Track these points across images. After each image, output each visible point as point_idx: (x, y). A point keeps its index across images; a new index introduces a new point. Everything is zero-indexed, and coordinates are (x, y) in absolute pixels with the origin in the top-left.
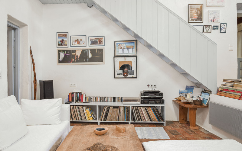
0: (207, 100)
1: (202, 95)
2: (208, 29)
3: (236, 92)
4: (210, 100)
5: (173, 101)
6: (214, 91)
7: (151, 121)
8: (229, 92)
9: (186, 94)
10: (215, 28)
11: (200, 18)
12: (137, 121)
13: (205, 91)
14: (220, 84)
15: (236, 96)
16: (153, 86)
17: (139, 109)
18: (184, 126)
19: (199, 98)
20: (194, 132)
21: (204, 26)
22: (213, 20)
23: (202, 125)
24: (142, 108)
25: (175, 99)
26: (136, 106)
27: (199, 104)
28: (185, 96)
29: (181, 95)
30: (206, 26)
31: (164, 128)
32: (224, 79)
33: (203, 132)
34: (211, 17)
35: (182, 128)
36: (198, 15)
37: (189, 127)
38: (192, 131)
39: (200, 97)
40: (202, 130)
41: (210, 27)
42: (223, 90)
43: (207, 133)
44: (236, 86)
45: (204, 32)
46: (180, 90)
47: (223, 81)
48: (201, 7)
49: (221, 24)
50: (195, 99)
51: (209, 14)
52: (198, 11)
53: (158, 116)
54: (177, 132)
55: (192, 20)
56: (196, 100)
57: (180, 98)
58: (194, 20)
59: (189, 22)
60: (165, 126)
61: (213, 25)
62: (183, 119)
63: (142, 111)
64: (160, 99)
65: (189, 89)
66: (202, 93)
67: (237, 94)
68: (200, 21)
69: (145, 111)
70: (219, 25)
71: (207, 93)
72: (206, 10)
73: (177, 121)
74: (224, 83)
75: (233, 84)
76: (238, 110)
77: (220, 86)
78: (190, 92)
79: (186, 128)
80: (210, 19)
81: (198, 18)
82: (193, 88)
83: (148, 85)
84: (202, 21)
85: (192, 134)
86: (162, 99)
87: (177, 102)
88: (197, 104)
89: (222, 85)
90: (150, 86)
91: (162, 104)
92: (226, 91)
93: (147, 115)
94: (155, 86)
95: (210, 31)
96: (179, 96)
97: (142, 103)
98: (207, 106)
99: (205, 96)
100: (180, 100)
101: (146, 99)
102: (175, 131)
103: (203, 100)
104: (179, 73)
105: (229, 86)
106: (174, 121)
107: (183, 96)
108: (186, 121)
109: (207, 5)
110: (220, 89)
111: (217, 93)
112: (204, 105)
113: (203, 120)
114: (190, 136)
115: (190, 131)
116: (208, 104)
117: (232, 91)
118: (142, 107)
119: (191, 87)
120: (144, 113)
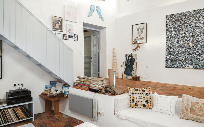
0: (67, 92)
1: (63, 88)
2: (66, 37)
3: (85, 86)
4: (69, 92)
5: (40, 95)
6: (71, 85)
7: (19, 119)
8: (82, 86)
9: (50, 88)
10: (71, 37)
11: (61, 28)
12: (3, 124)
13: (65, 85)
14: (75, 80)
15: (86, 88)
16: (20, 85)
17: (5, 111)
18: (50, 116)
19: (61, 92)
20: (58, 120)
21: (63, 34)
22: (69, 31)
23: (63, 111)
24: (9, 110)
25: (41, 94)
26: (2, 109)
27: (62, 97)
28: (49, 90)
29: (46, 89)
30: (65, 35)
31: (33, 123)
32: (78, 77)
33: (65, 117)
34: (68, 29)
35: (48, 118)
36: (59, 26)
37: (54, 116)
38: (56, 119)
39: (62, 90)
40: (64, 116)
41: (68, 36)
42: (78, 85)
43: (67, 117)
44: (86, 82)
45: (63, 39)
46: (45, 85)
47: (78, 78)
48: (61, 19)
49: (74, 35)
50: (58, 92)
51: (67, 26)
52: (60, 23)
53: (27, 113)
54: (45, 124)
55: (55, 29)
56: (59, 94)
57: (46, 92)
58: (57, 29)
59: (53, 30)
60: (33, 120)
61: (69, 34)
62: (48, 110)
63: (9, 112)
64: (28, 97)
65: (53, 84)
66: (63, 87)
67: (86, 87)
68: (61, 30)
69: (13, 111)
70: (73, 35)
71: (67, 86)
72: (65, 23)
73: (43, 113)
74: (78, 79)
75: (83, 80)
76: (87, 99)
77: (76, 81)
78: (53, 86)
79: (52, 117)
80: (68, 30)
81: (59, 28)
82: (56, 83)
83: (15, 85)
84: (62, 31)
85: (57, 122)
86: (30, 97)
87: (43, 96)
88: (60, 97)
89: (77, 80)
90: (17, 85)
91: (30, 101)
92: (79, 85)
93: (15, 115)
94: (22, 84)
95: (67, 39)
96: (45, 91)
97: (8, 105)
98: (67, 97)
99: (66, 89)
100: (46, 94)
101: (13, 99)
102: (43, 123)
103: (64, 92)
104: (45, 71)
105: (81, 81)
106: (40, 113)
107: (48, 90)
108: (51, 110)
109: (66, 20)
110: (76, 84)
111: (74, 86)
112: (65, 96)
113: (64, 108)
114: (56, 125)
115: (55, 120)
116: (68, 95)
117: (83, 85)
118: (9, 108)
119: (54, 82)
120: (11, 114)
